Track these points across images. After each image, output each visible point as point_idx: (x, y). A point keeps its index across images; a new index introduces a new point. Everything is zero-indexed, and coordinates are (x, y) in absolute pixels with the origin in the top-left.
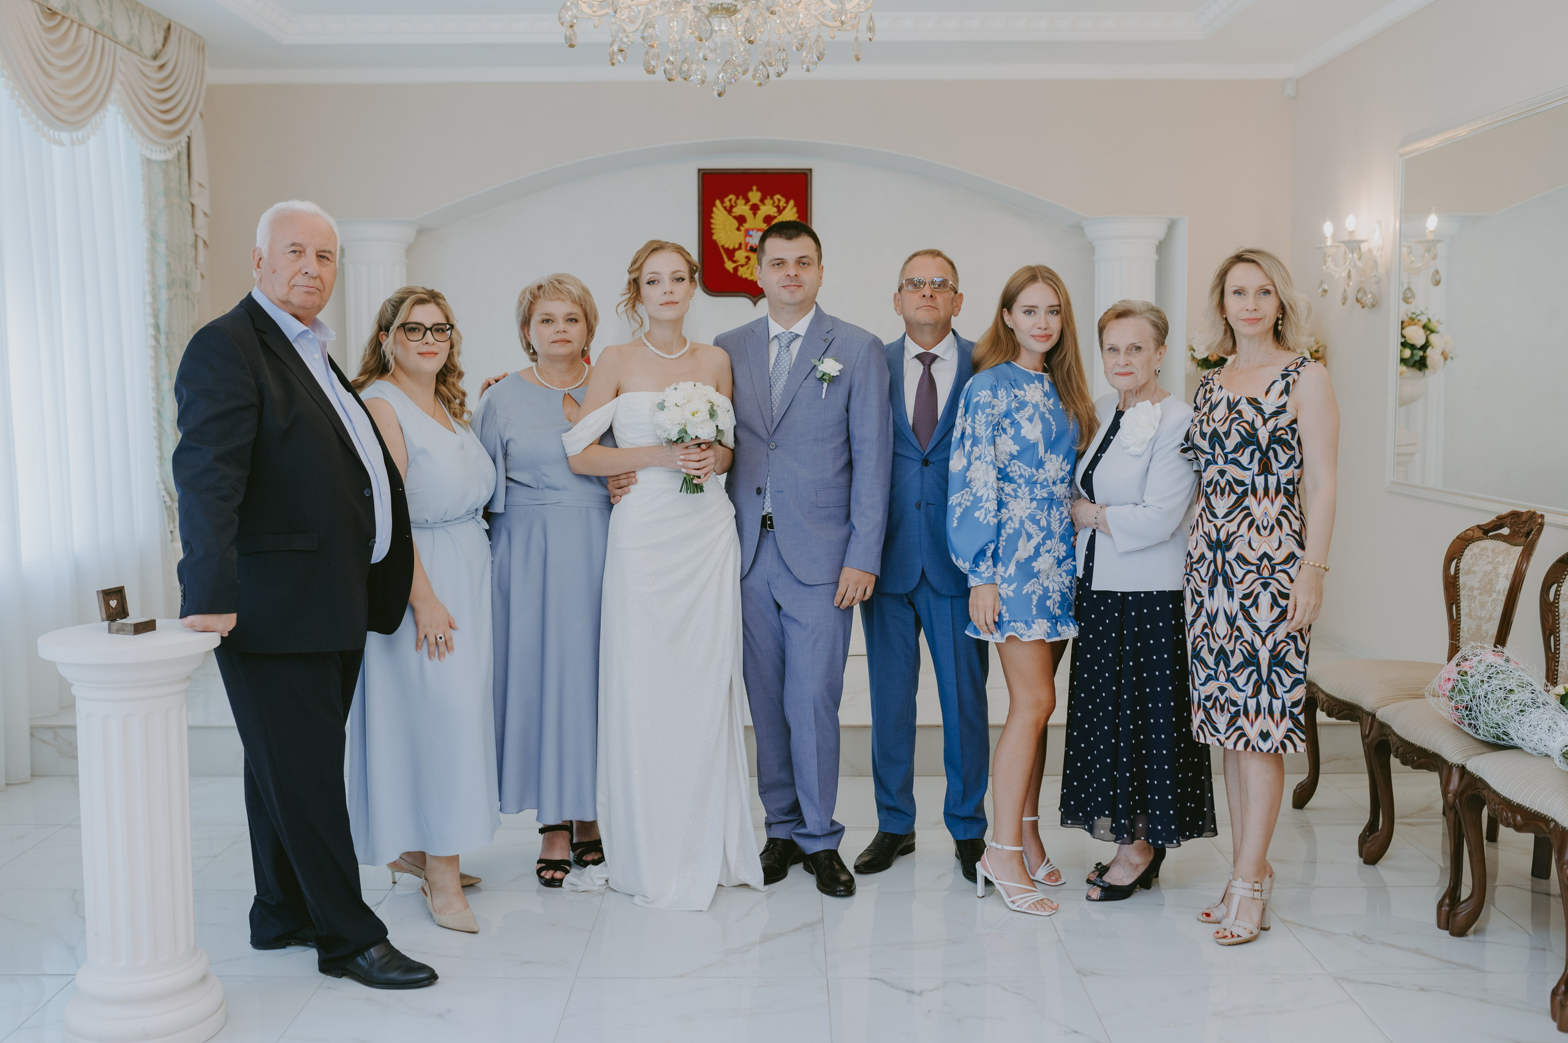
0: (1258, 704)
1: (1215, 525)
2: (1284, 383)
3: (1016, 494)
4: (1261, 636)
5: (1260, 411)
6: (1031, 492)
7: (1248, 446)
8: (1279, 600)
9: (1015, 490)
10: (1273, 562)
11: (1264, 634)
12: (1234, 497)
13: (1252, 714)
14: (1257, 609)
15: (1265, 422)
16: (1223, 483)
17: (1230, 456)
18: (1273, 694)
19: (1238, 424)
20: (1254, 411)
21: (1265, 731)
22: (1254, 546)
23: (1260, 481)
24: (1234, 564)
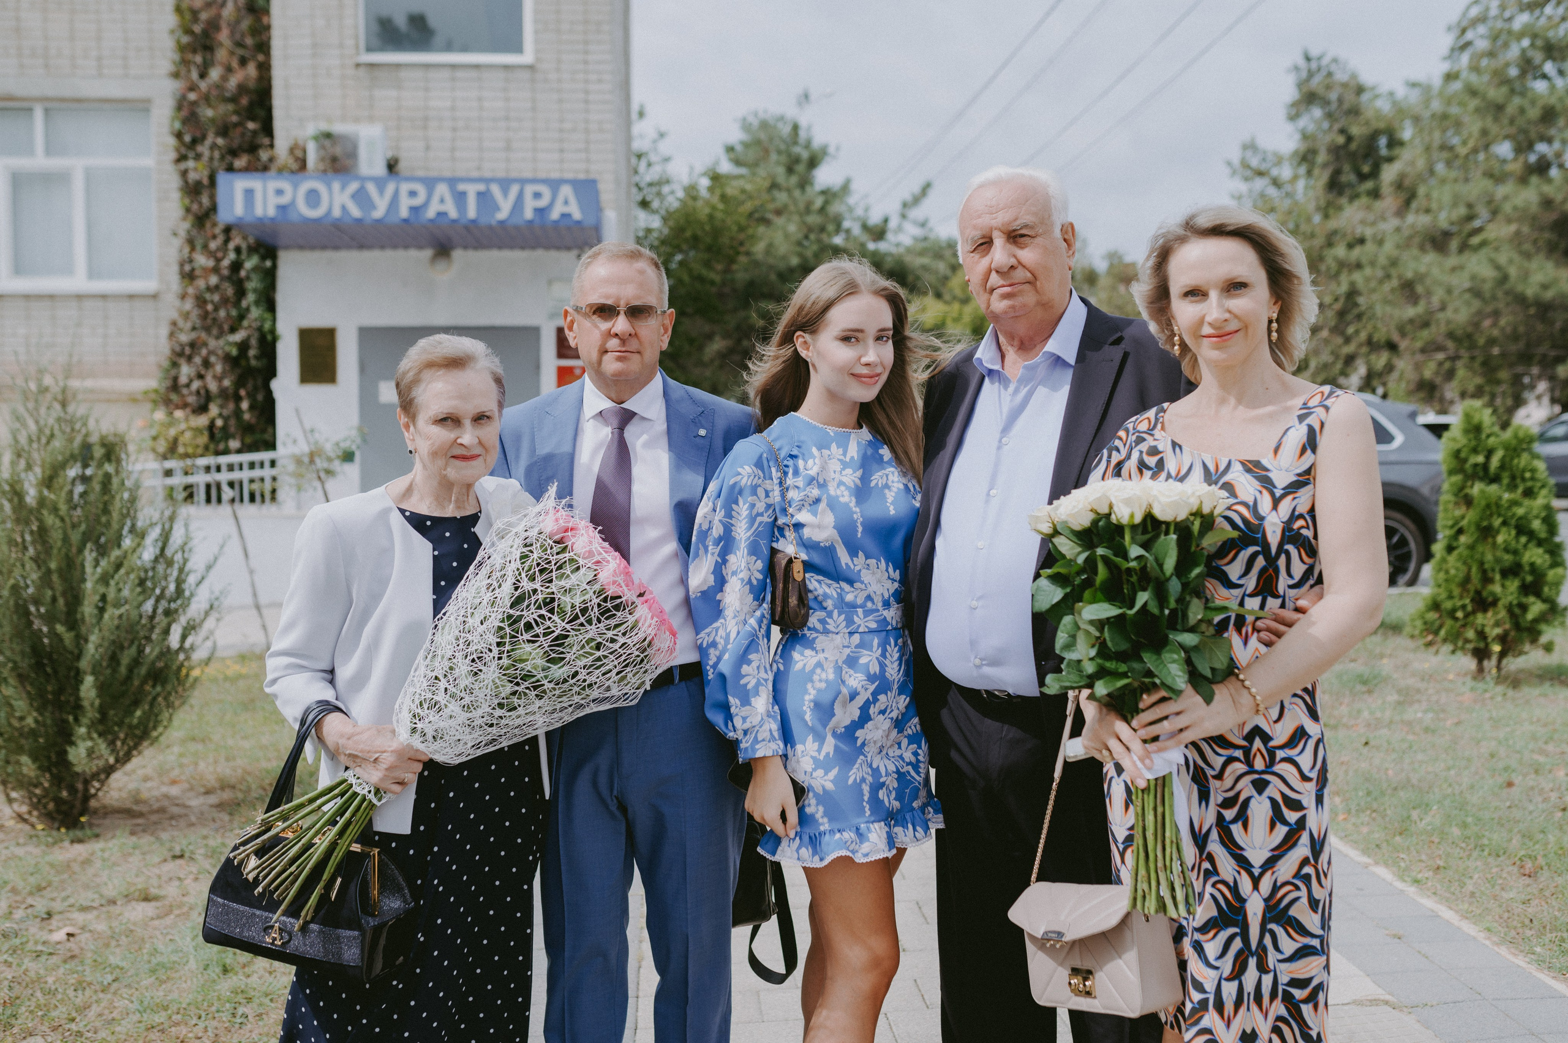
0: (1239, 989)
2: (1303, 430)
4: (1250, 874)
5: (1267, 483)
7: (1247, 546)
13: (1229, 1007)
14: (1245, 826)
18: (1262, 966)
19: (1229, 508)
20: (1256, 484)
21: (1248, 1031)
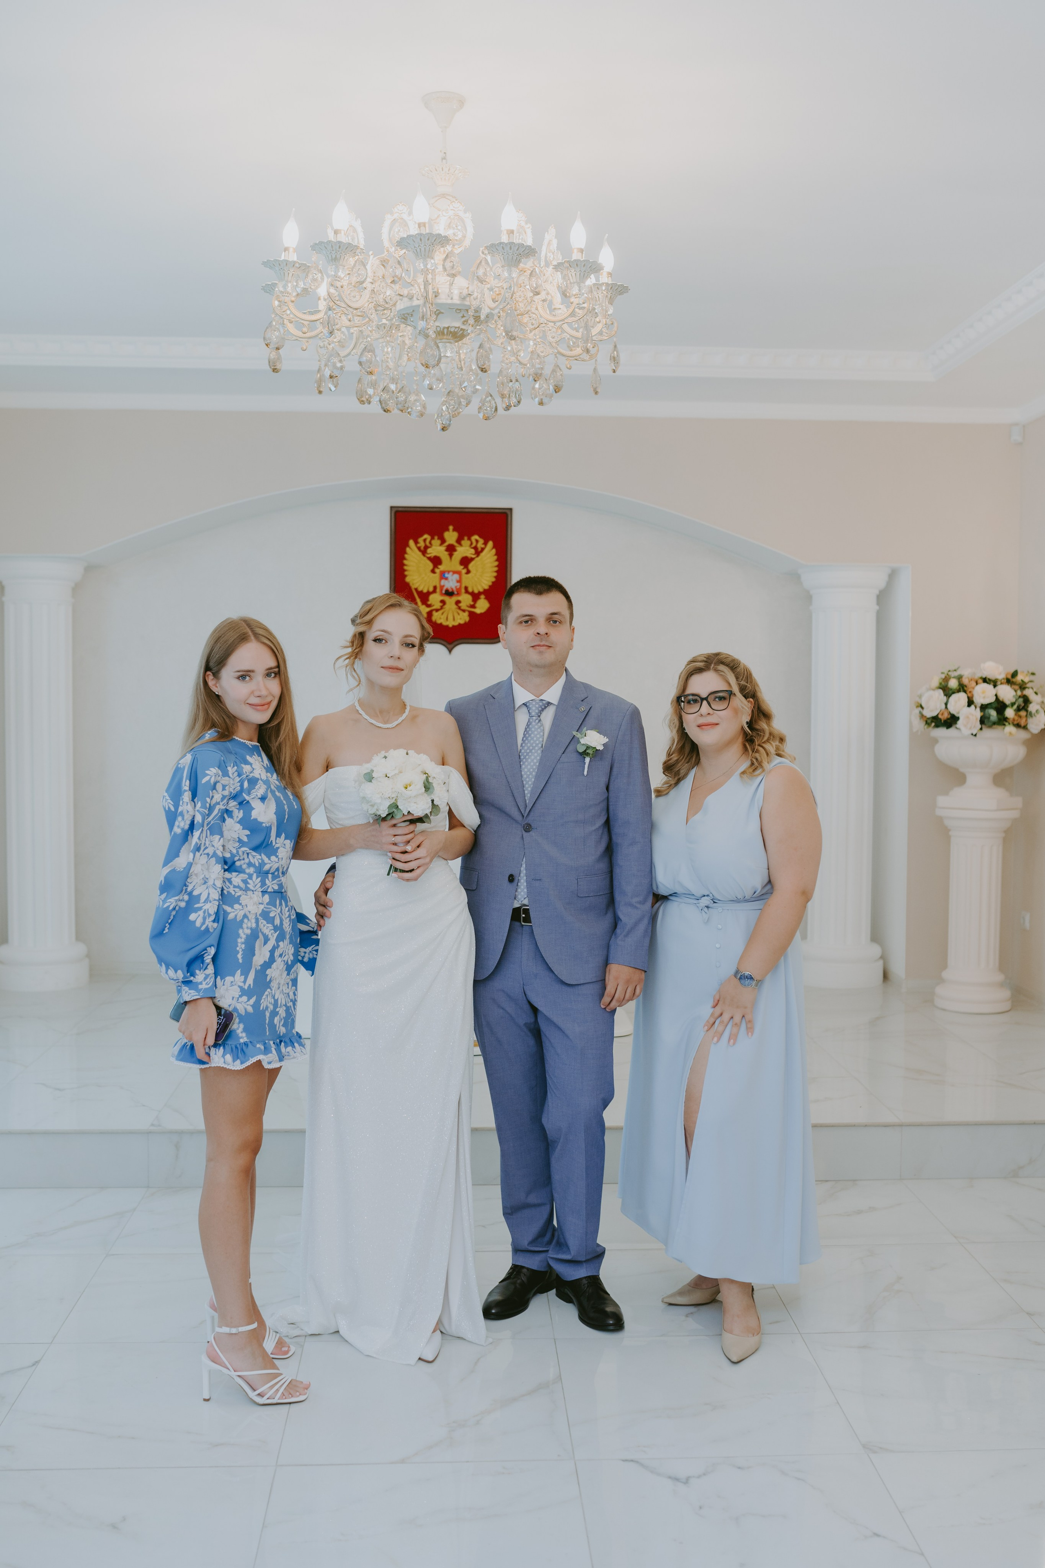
3: (246, 887)
6: (263, 884)
9: (245, 882)
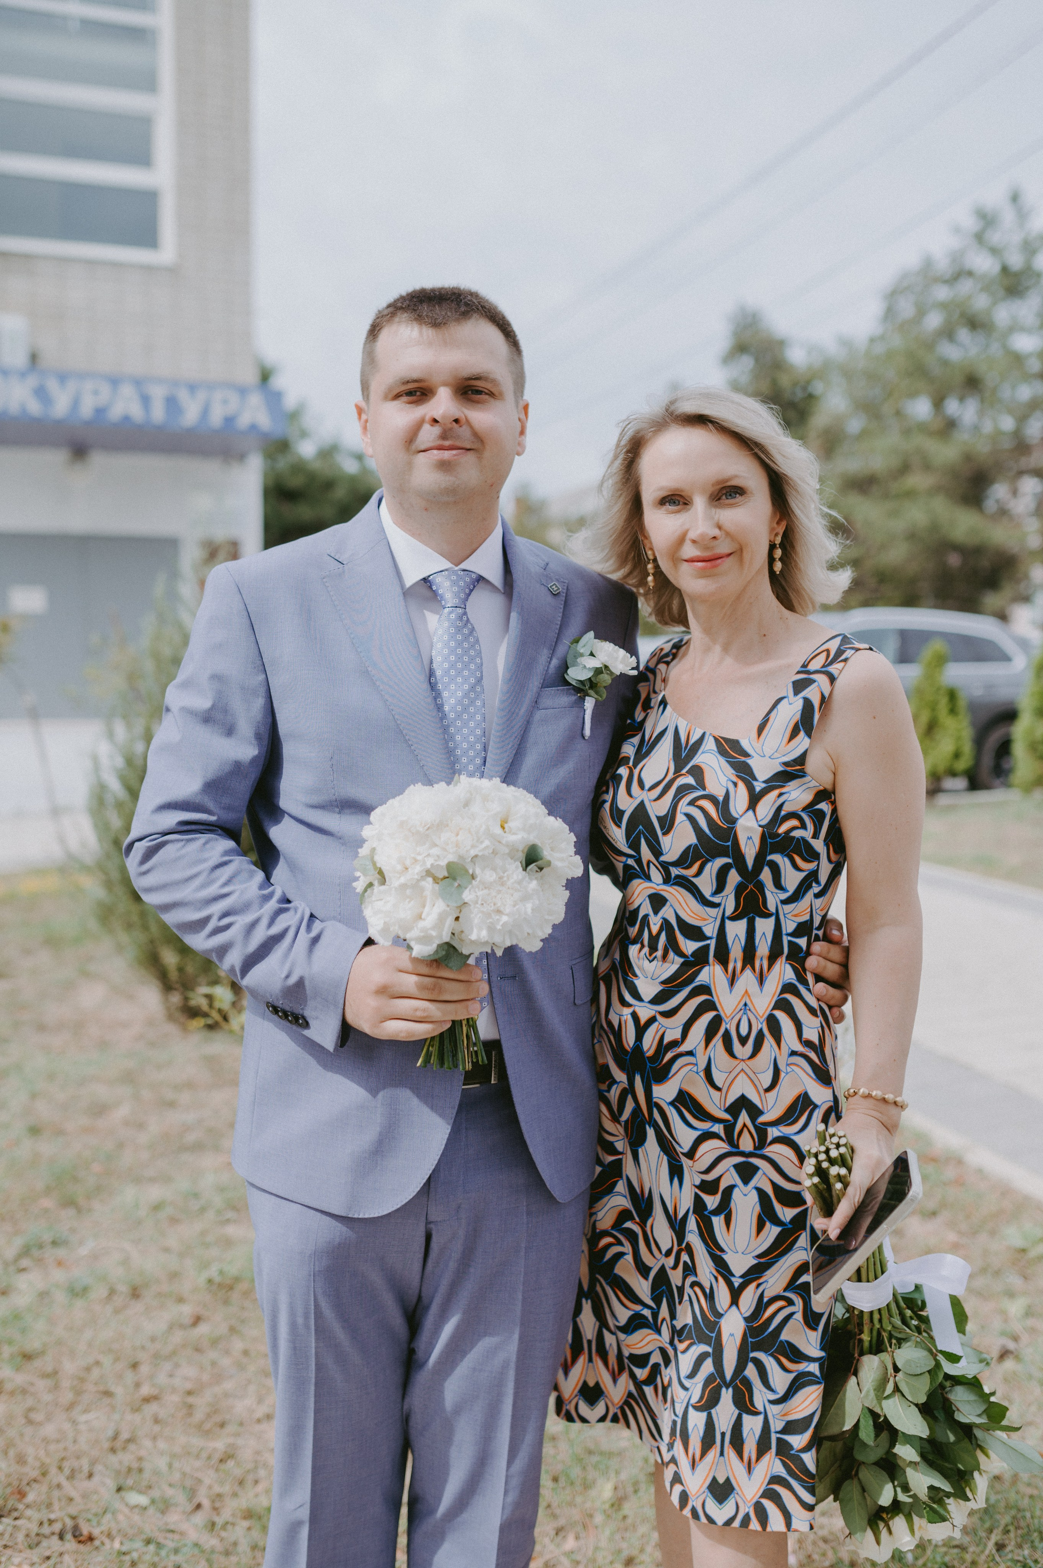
0: (710, 1425)
1: (635, 1016)
2: (798, 704)
4: (730, 1284)
5: (744, 772)
7: (714, 857)
8: (777, 1207)
10: (762, 1119)
11: (737, 1282)
12: (674, 964)
14: (728, 1222)
15: (754, 800)
16: (655, 924)
17: (674, 871)
18: (744, 1404)
19: (692, 803)
20: (730, 772)
21: (721, 1480)
22: (719, 1078)
23: (736, 930)
24: (672, 1114)
